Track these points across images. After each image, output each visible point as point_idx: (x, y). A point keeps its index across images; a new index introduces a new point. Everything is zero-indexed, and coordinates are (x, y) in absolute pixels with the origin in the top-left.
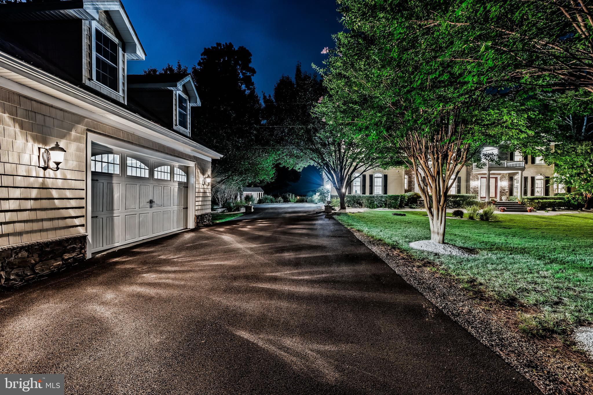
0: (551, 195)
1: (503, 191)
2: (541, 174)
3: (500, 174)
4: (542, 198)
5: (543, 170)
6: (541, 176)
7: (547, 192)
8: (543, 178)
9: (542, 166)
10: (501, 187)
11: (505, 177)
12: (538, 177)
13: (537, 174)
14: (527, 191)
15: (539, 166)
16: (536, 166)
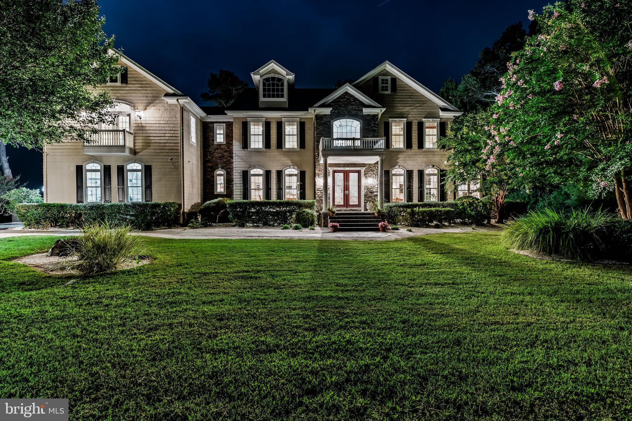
0: (450, 200)
1: (370, 194)
2: (433, 166)
3: (363, 165)
4: (435, 205)
5: (436, 159)
6: (433, 169)
7: (443, 195)
8: (436, 172)
9: (434, 152)
10: (367, 188)
11: (372, 170)
12: (428, 171)
13: (427, 166)
14: (412, 194)
15: (430, 152)
16: (425, 152)
